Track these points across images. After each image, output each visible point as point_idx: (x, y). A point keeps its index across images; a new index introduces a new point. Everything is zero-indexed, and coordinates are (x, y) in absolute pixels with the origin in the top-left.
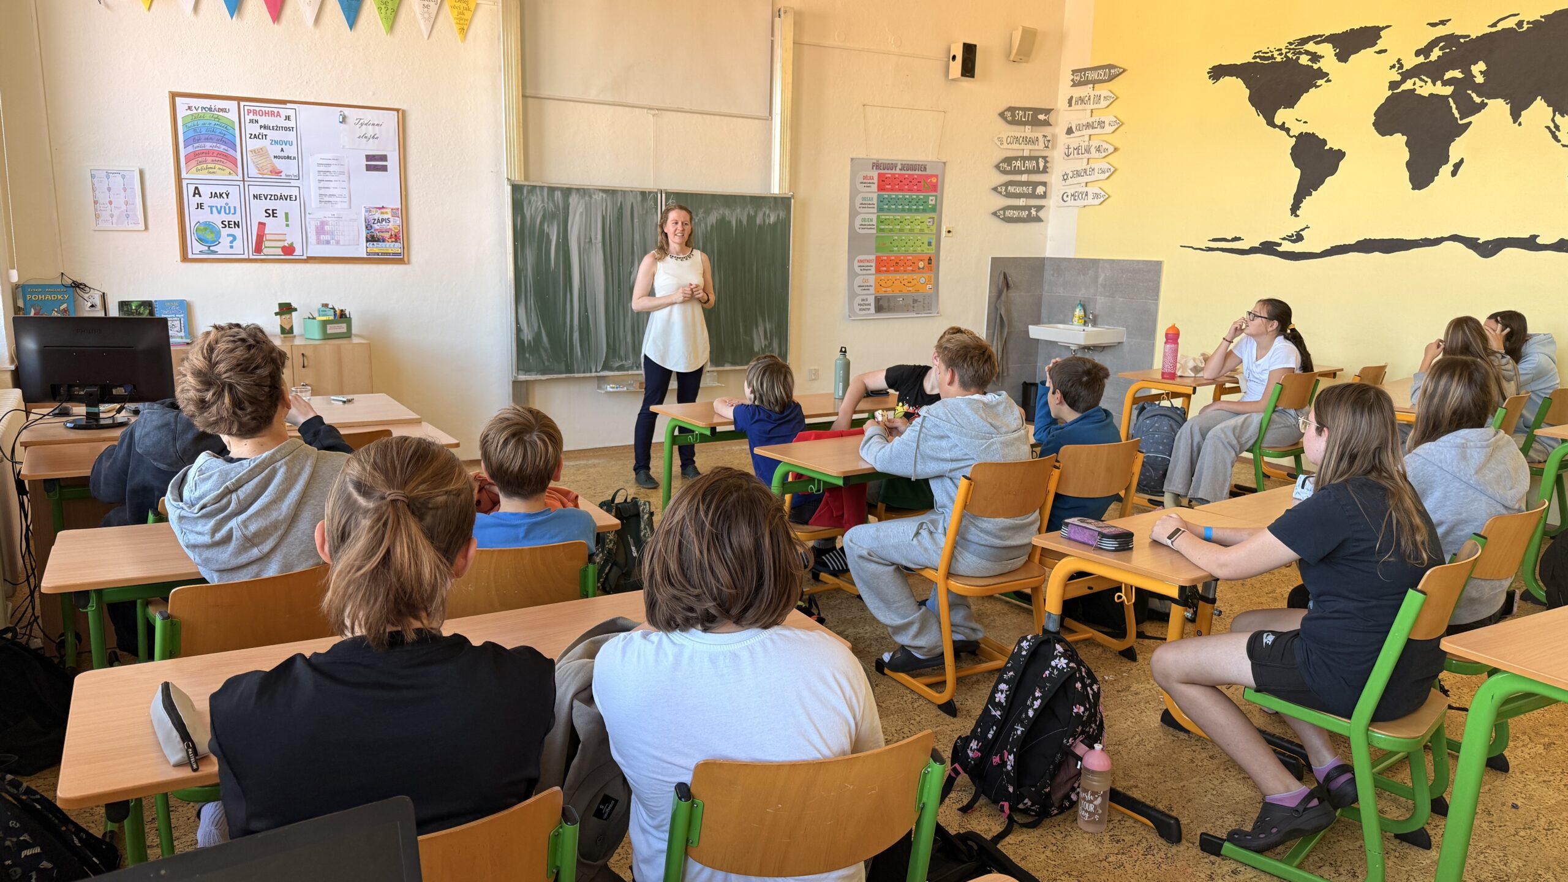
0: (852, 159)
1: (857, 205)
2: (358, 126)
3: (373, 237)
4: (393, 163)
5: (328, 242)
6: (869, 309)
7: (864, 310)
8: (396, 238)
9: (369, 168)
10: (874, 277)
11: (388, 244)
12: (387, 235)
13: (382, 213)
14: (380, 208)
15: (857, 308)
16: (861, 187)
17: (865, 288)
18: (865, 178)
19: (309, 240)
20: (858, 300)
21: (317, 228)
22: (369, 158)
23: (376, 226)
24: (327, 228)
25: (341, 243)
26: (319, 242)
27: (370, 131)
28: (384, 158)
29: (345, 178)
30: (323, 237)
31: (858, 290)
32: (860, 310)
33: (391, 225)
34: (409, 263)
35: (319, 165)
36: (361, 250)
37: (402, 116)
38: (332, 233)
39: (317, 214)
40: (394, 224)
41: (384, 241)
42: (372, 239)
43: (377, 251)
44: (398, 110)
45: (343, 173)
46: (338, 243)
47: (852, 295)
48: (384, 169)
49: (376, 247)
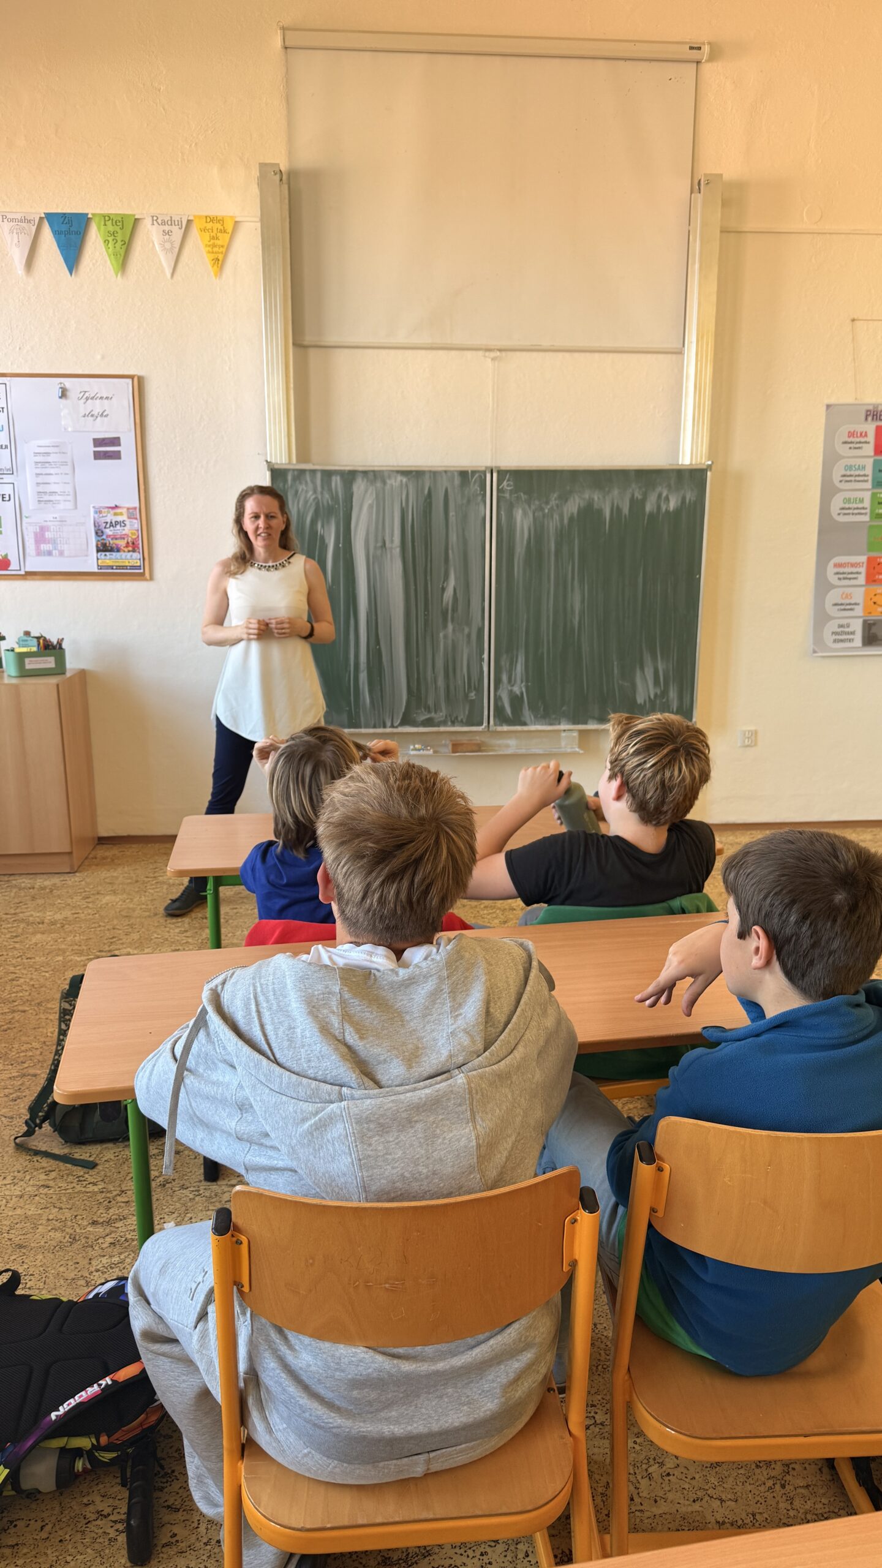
0: (828, 406)
1: (836, 477)
2: (83, 401)
3: (104, 545)
4: (128, 447)
5: (50, 553)
6: (850, 640)
7: (842, 641)
8: (133, 546)
9: (98, 456)
10: (863, 589)
11: (123, 555)
12: (122, 543)
13: (115, 514)
14: (112, 508)
15: (828, 638)
16: (843, 450)
17: (845, 606)
18: (851, 434)
19: (28, 551)
20: (832, 626)
21: (36, 534)
22: (98, 442)
23: (109, 531)
24: (48, 535)
25: (66, 553)
26: (39, 553)
27: (97, 407)
28: (115, 441)
29: (67, 469)
30: (44, 547)
31: (833, 611)
32: (835, 641)
33: (126, 530)
34: (151, 578)
35: (36, 454)
36: (91, 562)
37: (139, 385)
38: (54, 541)
39: (35, 517)
40: (131, 528)
41: (118, 550)
42: (104, 548)
43: (109, 563)
44: (132, 377)
45: (65, 463)
46: (61, 553)
47: (821, 618)
48: (116, 456)
49: (109, 559)
